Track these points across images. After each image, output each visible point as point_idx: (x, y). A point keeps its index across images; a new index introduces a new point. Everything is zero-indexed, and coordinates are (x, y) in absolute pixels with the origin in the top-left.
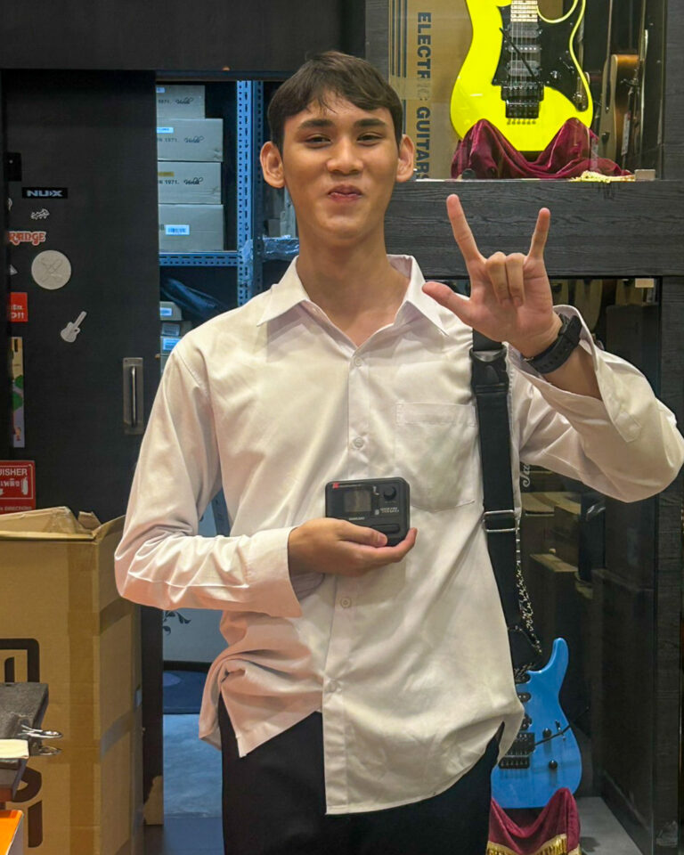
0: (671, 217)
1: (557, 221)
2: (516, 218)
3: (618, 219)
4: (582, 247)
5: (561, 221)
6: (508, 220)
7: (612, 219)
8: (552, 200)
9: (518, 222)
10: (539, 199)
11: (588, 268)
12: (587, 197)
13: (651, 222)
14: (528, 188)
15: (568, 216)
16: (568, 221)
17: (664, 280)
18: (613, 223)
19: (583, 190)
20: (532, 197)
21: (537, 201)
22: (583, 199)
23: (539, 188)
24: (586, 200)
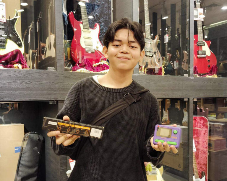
0: (60, 82)
1: (22, 83)
2: (7, 81)
3: (43, 83)
4: (32, 91)
5: (24, 83)
6: (4, 82)
7: (41, 83)
8: (20, 75)
9: (8, 83)
10: (16, 75)
11: (34, 98)
12: (32, 75)
13: (54, 84)
14: (11, 71)
15: (26, 81)
16: (26, 83)
17: (59, 102)
18: (42, 84)
19: (31, 73)
20: (13, 74)
21: (15, 76)
22: (31, 76)
23: (15, 71)
24: (32, 76)
